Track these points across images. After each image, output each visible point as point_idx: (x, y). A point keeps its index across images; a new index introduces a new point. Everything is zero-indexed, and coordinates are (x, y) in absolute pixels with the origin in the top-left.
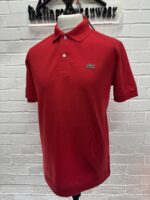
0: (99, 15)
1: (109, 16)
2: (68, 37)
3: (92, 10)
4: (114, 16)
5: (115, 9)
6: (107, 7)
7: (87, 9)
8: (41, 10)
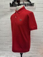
4: (33, 6)
7: (26, 4)
8: (13, 4)
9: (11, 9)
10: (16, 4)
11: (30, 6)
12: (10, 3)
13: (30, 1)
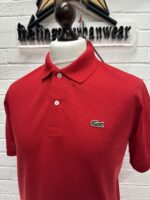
0: (107, 35)
1: (120, 37)
2: (63, 75)
3: (99, 30)
4: (127, 37)
5: (128, 29)
6: (118, 26)
7: (92, 29)
8: (34, 29)
9: (22, 53)
10: (47, 31)
11: (113, 38)
12: (20, 26)
13: (112, 16)
